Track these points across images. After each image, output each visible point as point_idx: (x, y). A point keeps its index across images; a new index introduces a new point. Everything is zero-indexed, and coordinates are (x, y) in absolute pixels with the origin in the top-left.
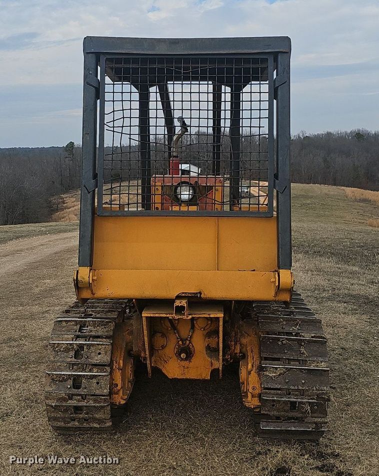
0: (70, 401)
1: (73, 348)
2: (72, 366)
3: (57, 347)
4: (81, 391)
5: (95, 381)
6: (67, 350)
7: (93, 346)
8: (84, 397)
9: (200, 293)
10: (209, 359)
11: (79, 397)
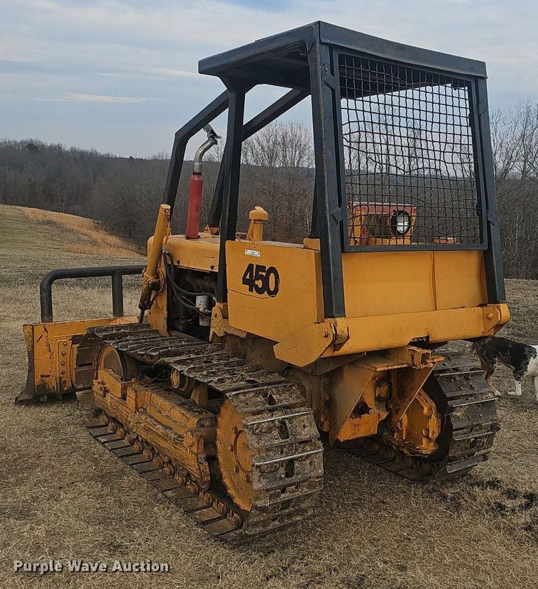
0: (282, 495)
1: (275, 426)
2: (281, 449)
3: (257, 428)
4: (295, 478)
5: (308, 462)
6: (270, 430)
7: (295, 419)
8: (298, 485)
9: (428, 338)
10: (377, 411)
11: (292, 487)
